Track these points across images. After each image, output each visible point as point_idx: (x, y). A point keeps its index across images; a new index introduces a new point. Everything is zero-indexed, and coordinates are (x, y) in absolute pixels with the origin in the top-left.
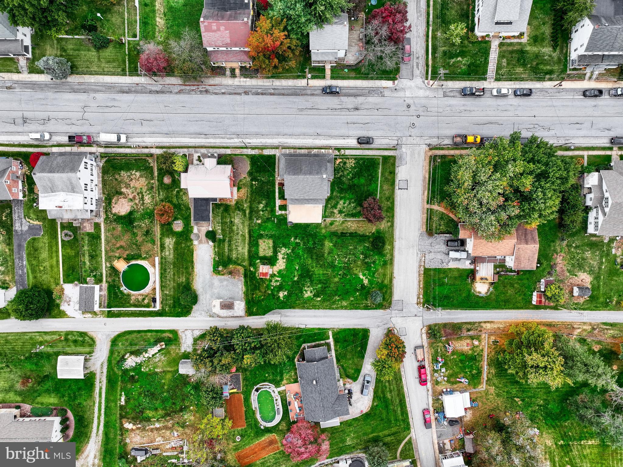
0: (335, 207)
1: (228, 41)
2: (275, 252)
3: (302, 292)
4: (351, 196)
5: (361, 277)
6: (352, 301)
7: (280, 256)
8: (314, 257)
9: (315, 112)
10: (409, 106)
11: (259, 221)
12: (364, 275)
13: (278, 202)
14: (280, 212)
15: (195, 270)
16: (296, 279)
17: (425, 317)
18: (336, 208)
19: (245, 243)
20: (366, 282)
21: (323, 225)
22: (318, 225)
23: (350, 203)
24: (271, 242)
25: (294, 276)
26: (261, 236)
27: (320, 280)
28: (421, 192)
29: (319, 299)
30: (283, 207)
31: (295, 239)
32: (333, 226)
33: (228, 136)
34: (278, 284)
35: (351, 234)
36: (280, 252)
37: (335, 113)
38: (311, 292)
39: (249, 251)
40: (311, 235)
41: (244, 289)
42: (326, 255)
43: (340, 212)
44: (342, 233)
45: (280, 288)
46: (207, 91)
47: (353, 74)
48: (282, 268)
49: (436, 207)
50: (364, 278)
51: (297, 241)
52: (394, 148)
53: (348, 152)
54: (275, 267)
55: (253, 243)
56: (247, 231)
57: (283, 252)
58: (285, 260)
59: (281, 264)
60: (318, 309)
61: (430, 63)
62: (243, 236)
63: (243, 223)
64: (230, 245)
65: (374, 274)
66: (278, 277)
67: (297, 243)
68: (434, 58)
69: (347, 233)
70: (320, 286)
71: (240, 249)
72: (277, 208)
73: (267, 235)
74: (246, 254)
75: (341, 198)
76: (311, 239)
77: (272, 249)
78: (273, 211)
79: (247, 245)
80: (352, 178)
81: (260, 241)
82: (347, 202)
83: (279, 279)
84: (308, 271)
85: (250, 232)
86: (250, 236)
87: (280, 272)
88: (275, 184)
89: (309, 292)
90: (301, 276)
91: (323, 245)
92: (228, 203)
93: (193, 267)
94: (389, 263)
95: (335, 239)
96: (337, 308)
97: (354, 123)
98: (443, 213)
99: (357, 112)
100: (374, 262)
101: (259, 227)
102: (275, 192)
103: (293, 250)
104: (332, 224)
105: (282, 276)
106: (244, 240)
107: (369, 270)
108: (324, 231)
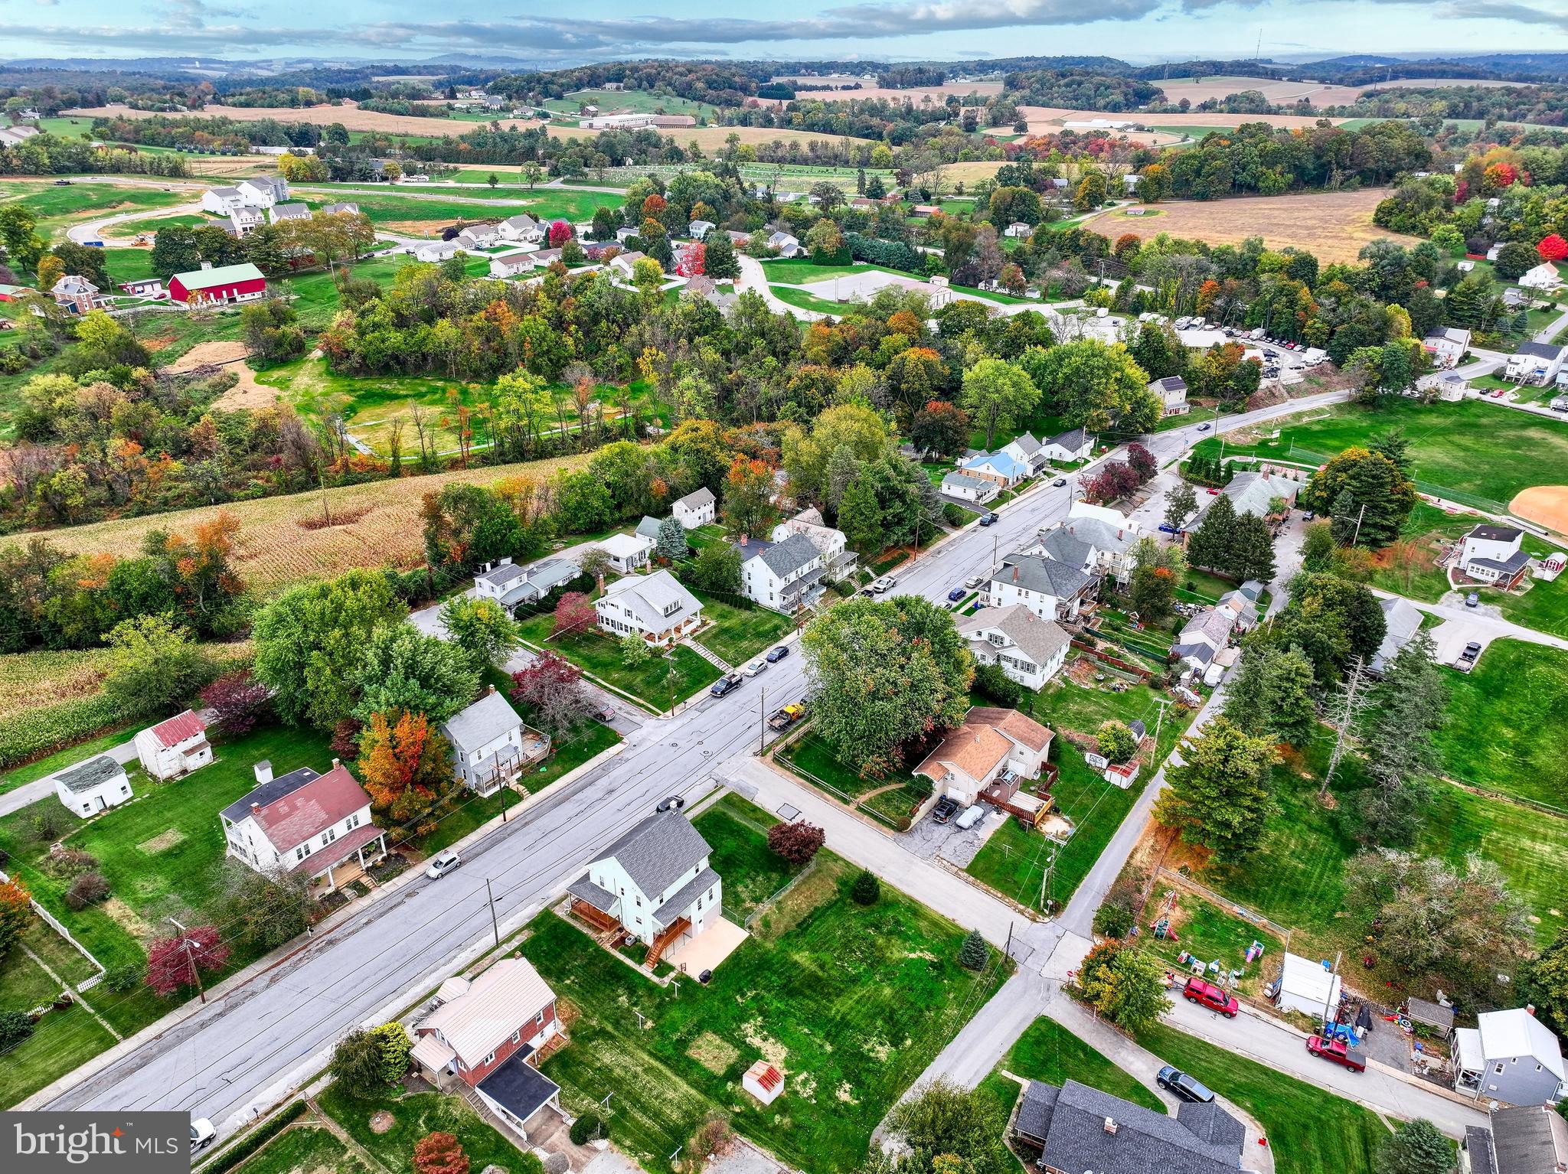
0: (739, 900)
1: (323, 816)
2: (740, 1043)
3: (869, 1059)
4: (743, 872)
5: (912, 956)
6: (955, 998)
7: (756, 1041)
8: (808, 992)
9: (552, 836)
10: (674, 745)
11: (649, 1024)
12: (913, 950)
13: (646, 970)
14: (667, 980)
16: (829, 1048)
17: (1071, 927)
18: (744, 901)
19: (667, 1078)
20: (928, 956)
21: (758, 939)
22: (750, 943)
23: (753, 880)
24: (711, 1037)
25: (821, 1046)
26: (683, 1044)
27: (868, 1014)
28: (821, 802)
29: (909, 1042)
30: (663, 968)
31: (743, 995)
32: (774, 926)
33: (442, 961)
34: (814, 1085)
35: (813, 916)
36: (746, 1036)
37: (587, 815)
38: (882, 1044)
39: (694, 1084)
40: (759, 967)
41: (769, 1153)
42: (820, 973)
43: (757, 900)
44: (799, 925)
45: (827, 1087)
46: (331, 943)
47: (557, 768)
48: (784, 1054)
49: (863, 798)
50: (918, 953)
51: (750, 994)
52: (717, 789)
55: (680, 1063)
56: (646, 1057)
57: (750, 1031)
58: (772, 1040)
59: (774, 1051)
60: (932, 1060)
61: (641, 701)
62: (649, 1070)
63: (624, 1051)
64: (644, 1109)
65: (921, 936)
66: (797, 1075)
67: (753, 998)
68: (639, 695)
69: (805, 920)
70: (879, 1023)
71: (670, 1095)
72: (655, 979)
73: (690, 1033)
74: (692, 1092)
75: (733, 885)
76: (768, 974)
77: (726, 1045)
78: (652, 989)
79: (676, 1079)
81: (691, 1053)
82: (749, 881)
83: (805, 1074)
84: (829, 1019)
85: (651, 1054)
86: (665, 1061)
87: (788, 1064)
88: (608, 955)
89: (878, 1048)
90: (831, 1037)
91: (796, 965)
92: (557, 1049)
94: (915, 909)
95: (801, 941)
96: (956, 1033)
97: (629, 804)
98: (881, 795)
100: (898, 923)
101: (658, 1030)
102: (622, 963)
103: (762, 1012)
104: (766, 924)
105: (804, 1066)
106: (659, 1075)
107: (908, 938)
108: (770, 944)
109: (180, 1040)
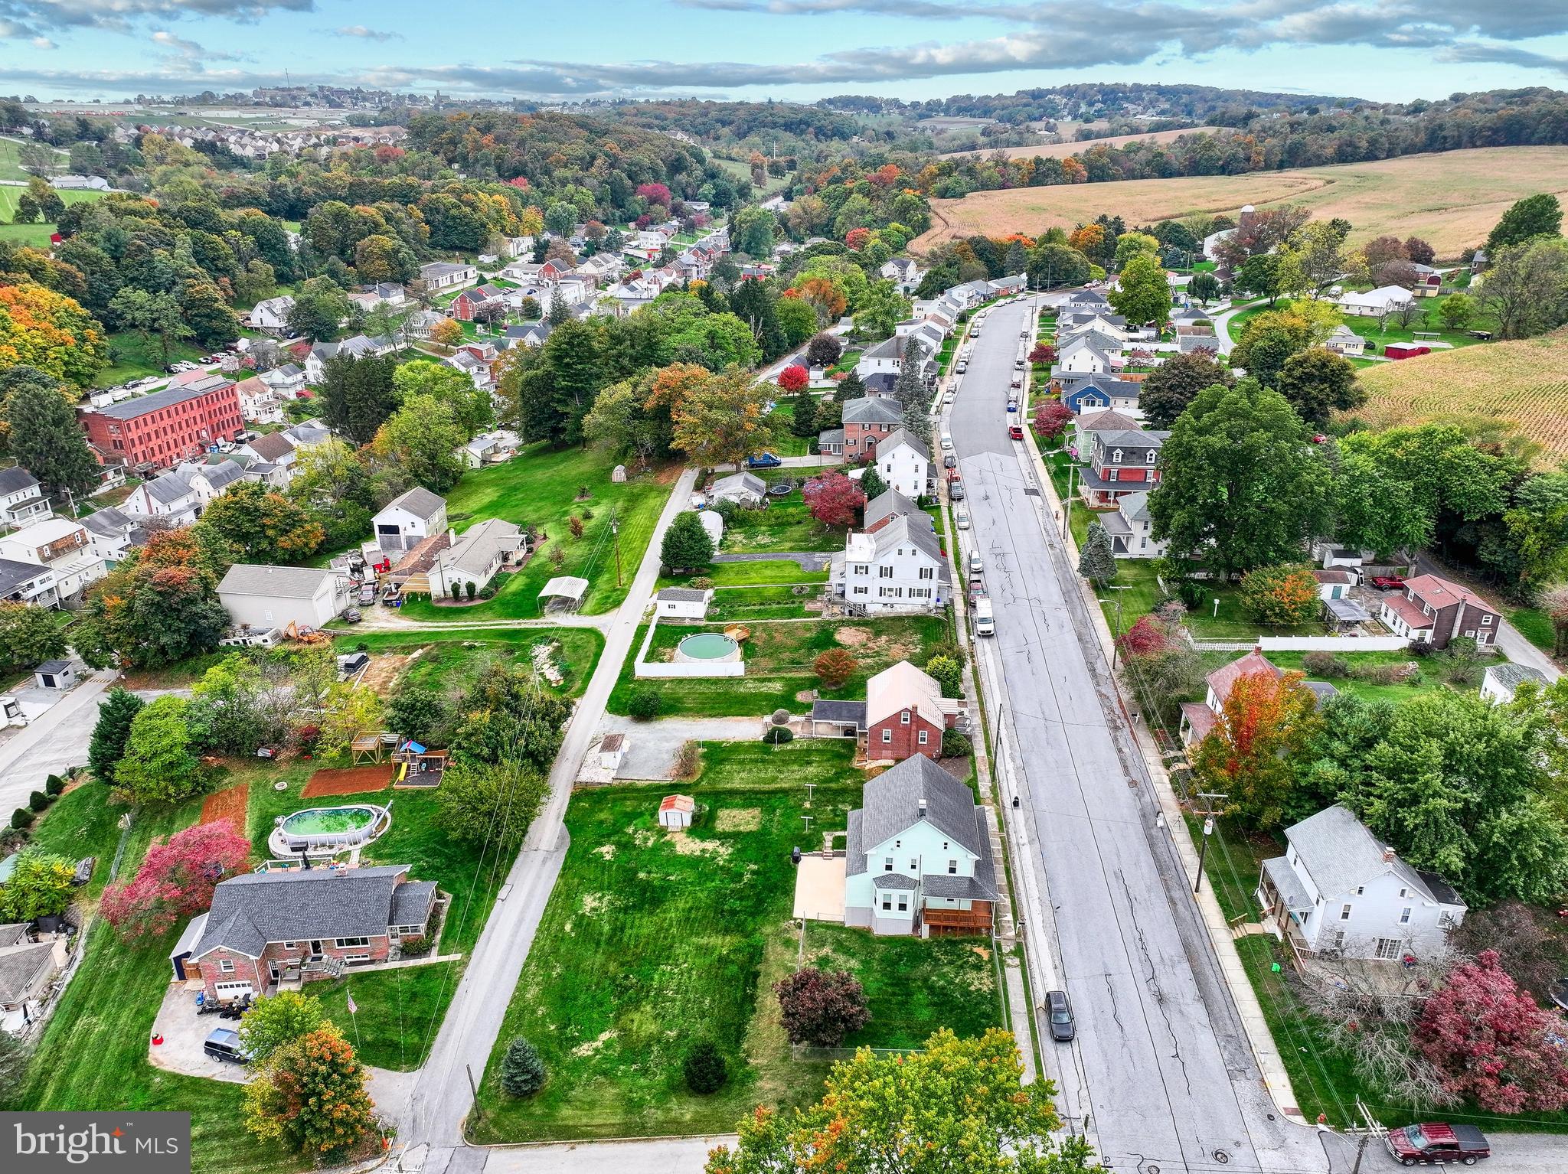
0: (839, 947)
2: (724, 837)
3: (596, 890)
5: (605, 1036)
6: (534, 1012)
7: (710, 845)
8: (694, 914)
9: (1122, 902)
11: (807, 806)
12: (608, 1045)
14: (828, 838)
15: (706, 720)
16: (642, 875)
18: (834, 951)
19: (754, 783)
20: (585, 1050)
21: (784, 923)
22: (787, 912)
24: (751, 828)
25: (649, 872)
26: (769, 811)
27: (622, 929)
29: (568, 927)
30: (842, 844)
31: (753, 873)
32: (780, 948)
33: (1018, 754)
34: (637, 842)
35: (750, 999)
36: (722, 844)
37: (1132, 948)
38: (594, 909)
39: (733, 791)
40: (760, 901)
41: (641, 784)
42: (695, 940)
43: (823, 961)
44: (756, 975)
45: (625, 846)
46: (1115, 730)
48: (678, 849)
50: (599, 1044)
51: (747, 877)
53: (1013, 975)
54: (684, 835)
55: (758, 799)
56: (785, 785)
57: (721, 850)
58: (698, 853)
59: (687, 846)
60: (538, 930)
62: (774, 780)
63: (805, 779)
64: (756, 761)
65: (605, 1073)
66: (658, 840)
67: (741, 875)
69: (755, 986)
70: (606, 928)
71: (743, 775)
72: (840, 834)
73: (770, 821)
74: (728, 786)
75: (865, 963)
76: (748, 903)
77: (732, 829)
78: (834, 826)
79: (749, 786)
80: (931, 989)
81: (756, 811)
83: (650, 845)
84: (656, 902)
85: (782, 791)
86: (771, 792)
87: (671, 845)
89: (596, 904)
90: (646, 886)
91: (726, 931)
93: (711, 716)
94: (632, 1121)
95: (740, 958)
96: (523, 975)
97: (1111, 991)
99: (1150, 1001)
100: (645, 1072)
103: (724, 870)
104: (788, 943)
105: (656, 849)
106: (764, 781)
107: (622, 1059)
108: (768, 929)
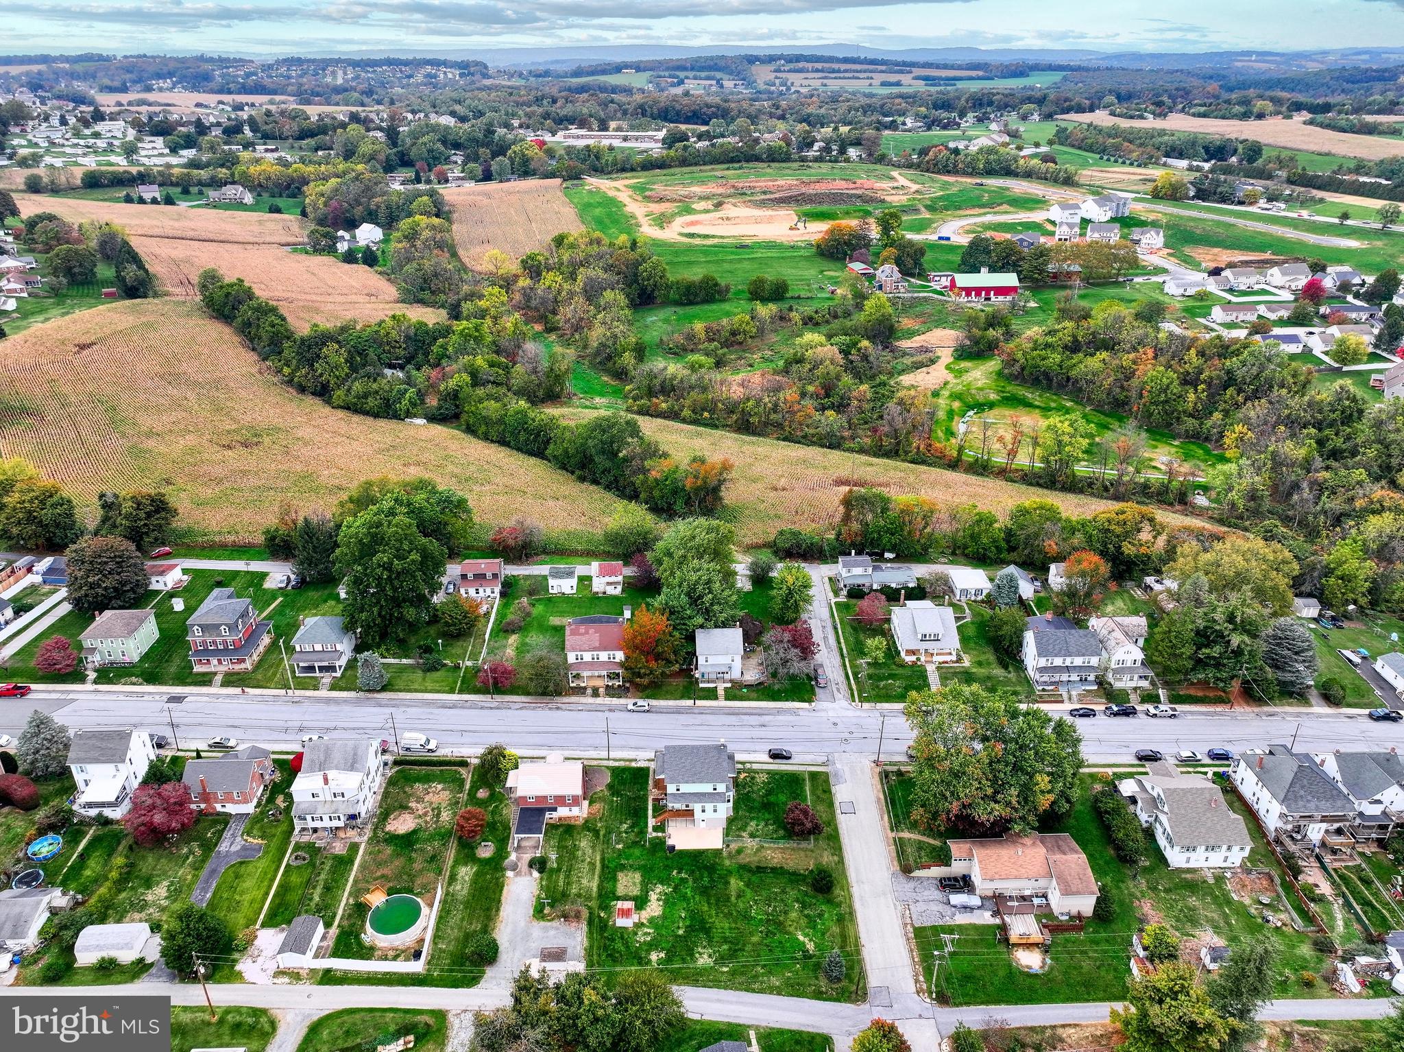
0: (743, 828)
1: (598, 644)
2: (645, 890)
3: (692, 956)
4: (767, 816)
5: (801, 938)
6: (789, 978)
7: (653, 896)
8: (713, 900)
10: (835, 724)
11: (620, 846)
12: (806, 935)
13: (651, 822)
14: (654, 834)
15: (501, 913)
16: (681, 932)
17: (939, 1019)
18: (745, 831)
19: (593, 874)
20: (810, 946)
21: (725, 854)
22: (717, 852)
23: (766, 825)
24: (638, 877)
25: (679, 928)
26: (623, 868)
27: (726, 938)
28: (878, 818)
29: (725, 969)
30: (660, 828)
31: (679, 873)
32: (742, 856)
34: (649, 939)
35: (774, 869)
36: (653, 891)
38: (710, 956)
39: (600, 887)
40: (706, 868)
41: (586, 943)
42: (733, 899)
43: (752, 836)
44: (758, 867)
45: (652, 946)
46: (558, 708)
47: (754, 695)
48: (656, 914)
49: (906, 835)
50: (806, 940)
51: (683, 875)
52: (823, 764)
53: (755, 766)
54: (643, 912)
55: (609, 873)
56: (598, 858)
57: (658, 891)
58: (661, 903)
59: (655, 908)
60: (725, 988)
61: (854, 687)
62: (592, 865)
63: (593, 847)
64: (568, 877)
65: (823, 934)
66: (648, 927)
67: (682, 879)
68: (857, 683)
69: (766, 868)
70: (725, 947)
71: (584, 881)
72: (650, 829)
73: (631, 866)
74: (595, 889)
75: (752, 819)
76: (706, 874)
77: (639, 886)
78: (643, 832)
79: (596, 877)
80: (767, 795)
81: (620, 875)
82: (763, 824)
83: (651, 931)
84: (703, 921)
85: (603, 860)
86: (604, 866)
87: (652, 920)
88: (647, 800)
89: (705, 956)
90: (690, 929)
91: (727, 883)
92: (573, 822)
93: (498, 910)
94: (846, 918)
95: (747, 876)
96: (761, 991)
97: (760, 738)
98: (920, 842)
99: (764, 729)
100: (820, 916)
101: (620, 853)
102: (647, 809)
103: (676, 889)
104: (739, 852)
105: (656, 927)
106: (592, 870)
107: (814, 928)
108: (727, 863)
109: (470, 708)
